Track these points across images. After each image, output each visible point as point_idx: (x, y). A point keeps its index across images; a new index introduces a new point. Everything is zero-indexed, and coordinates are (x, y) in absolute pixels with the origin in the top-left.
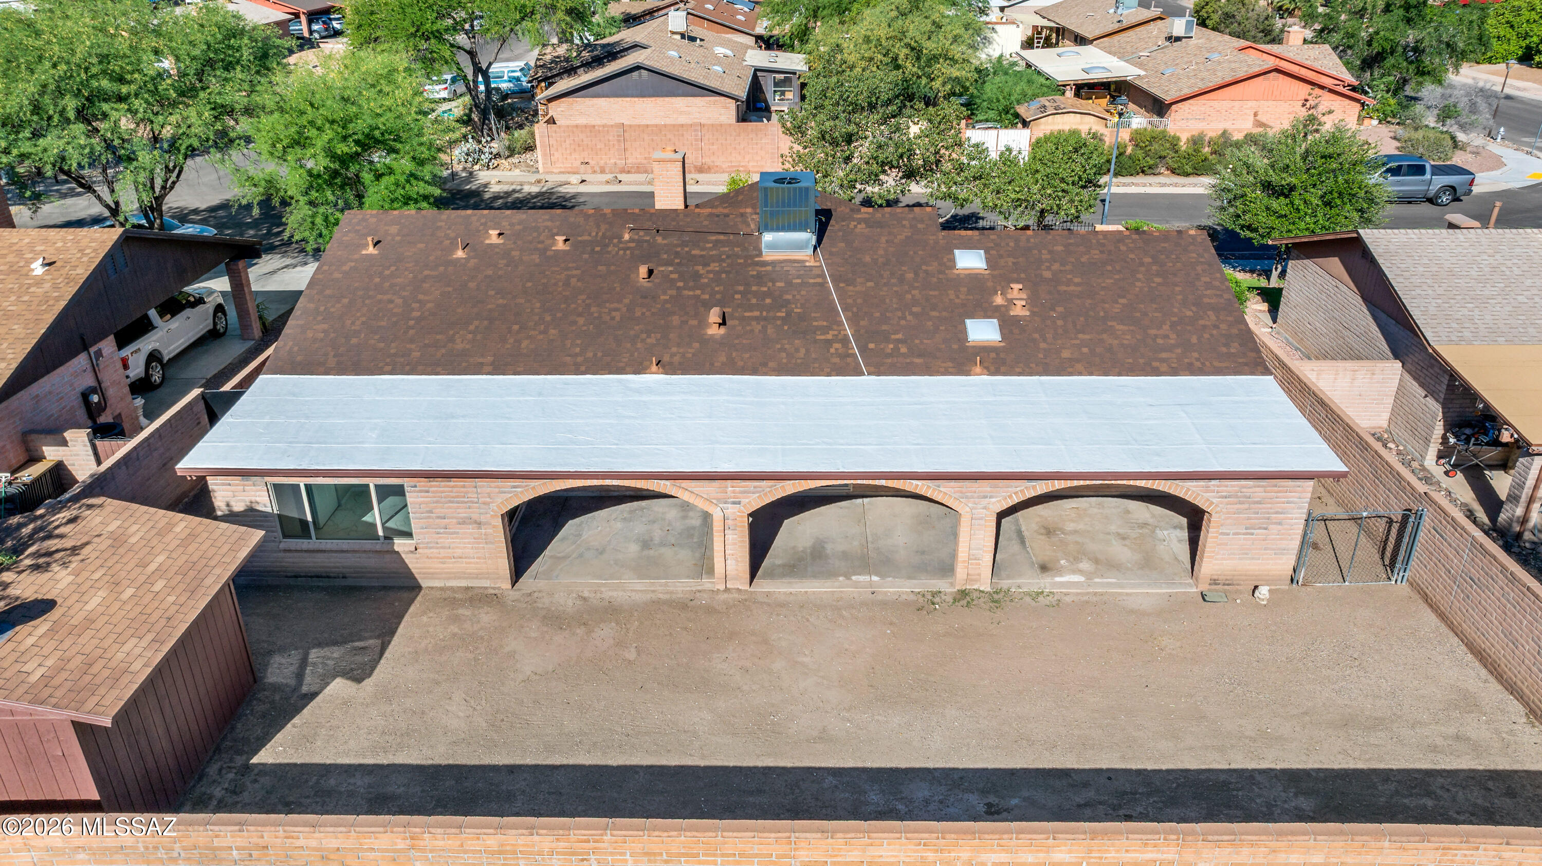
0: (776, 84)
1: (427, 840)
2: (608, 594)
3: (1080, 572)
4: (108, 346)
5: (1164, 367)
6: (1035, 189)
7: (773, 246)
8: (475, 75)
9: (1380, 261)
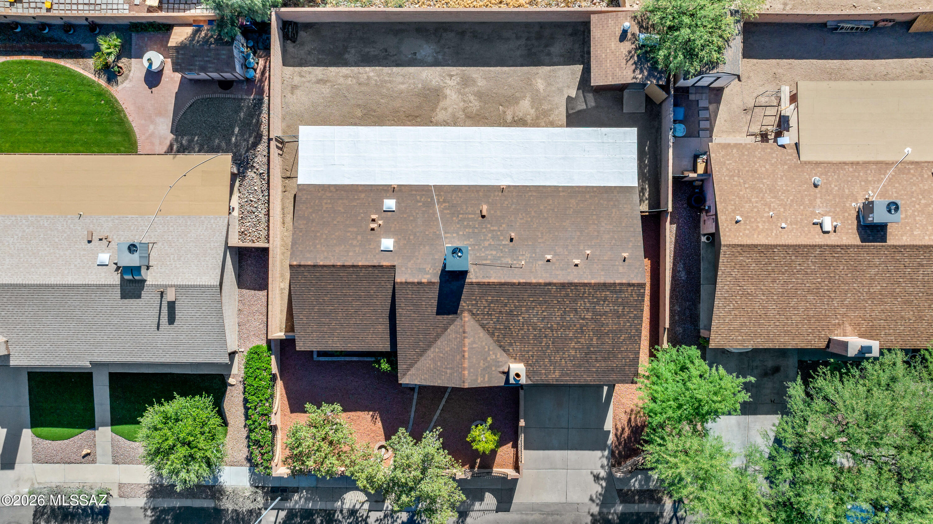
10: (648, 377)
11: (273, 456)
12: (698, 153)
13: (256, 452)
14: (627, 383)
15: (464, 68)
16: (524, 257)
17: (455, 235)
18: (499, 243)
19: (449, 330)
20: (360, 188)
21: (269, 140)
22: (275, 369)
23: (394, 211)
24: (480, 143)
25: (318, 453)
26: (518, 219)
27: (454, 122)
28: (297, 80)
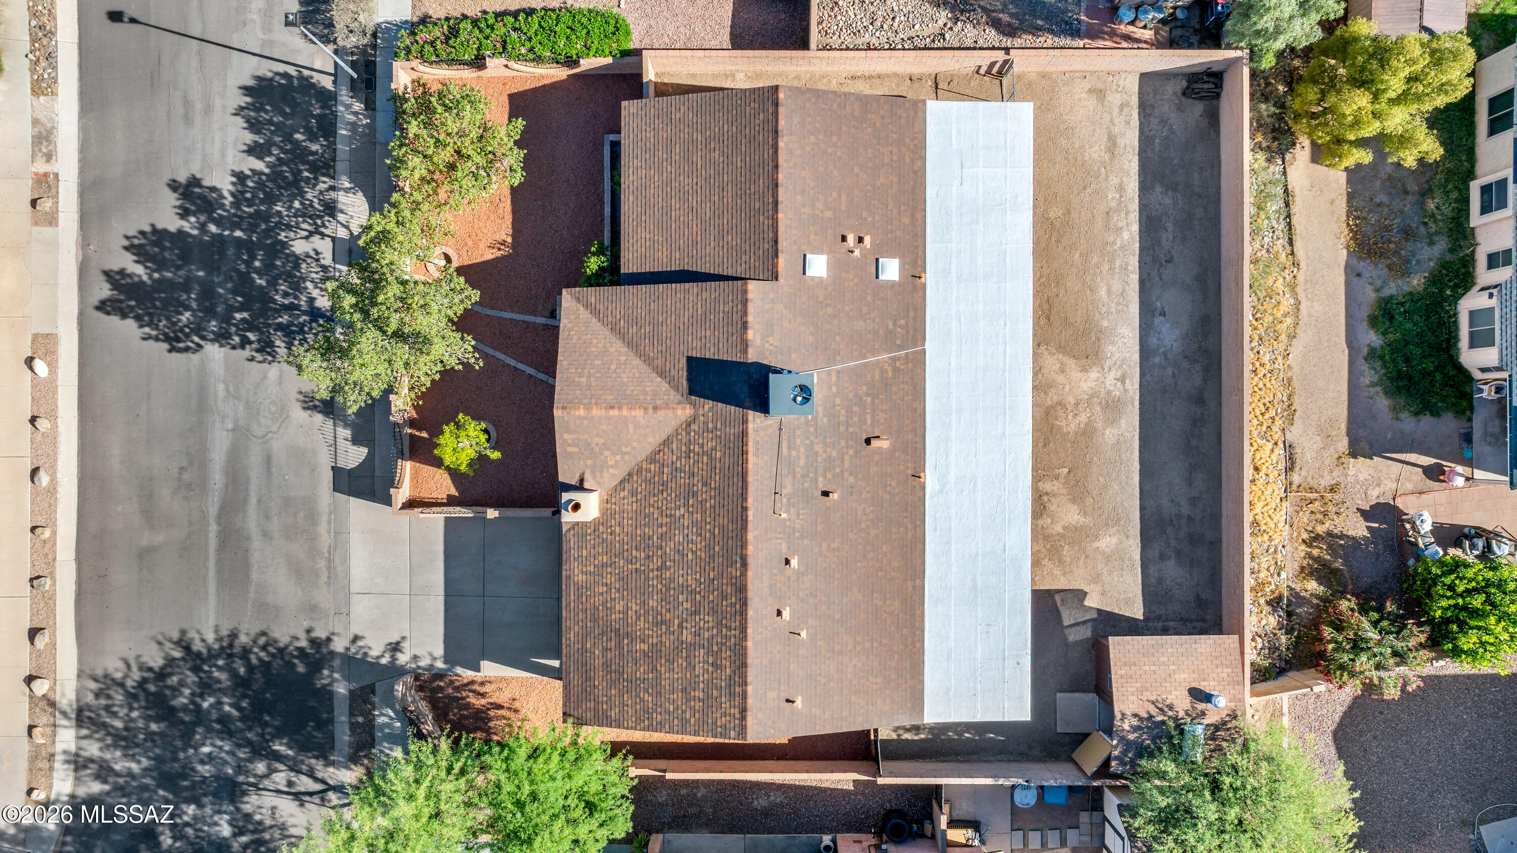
10: (575, 743)
11: (431, 63)
12: (983, 829)
13: (437, 33)
14: (565, 705)
15: (1137, 403)
16: (794, 518)
17: (834, 389)
18: (821, 470)
19: (659, 379)
20: (919, 215)
21: (1007, 50)
22: (587, 64)
23: (877, 277)
24: (1003, 434)
25: (432, 141)
26: (863, 505)
27: (1040, 387)
28: (1115, 99)
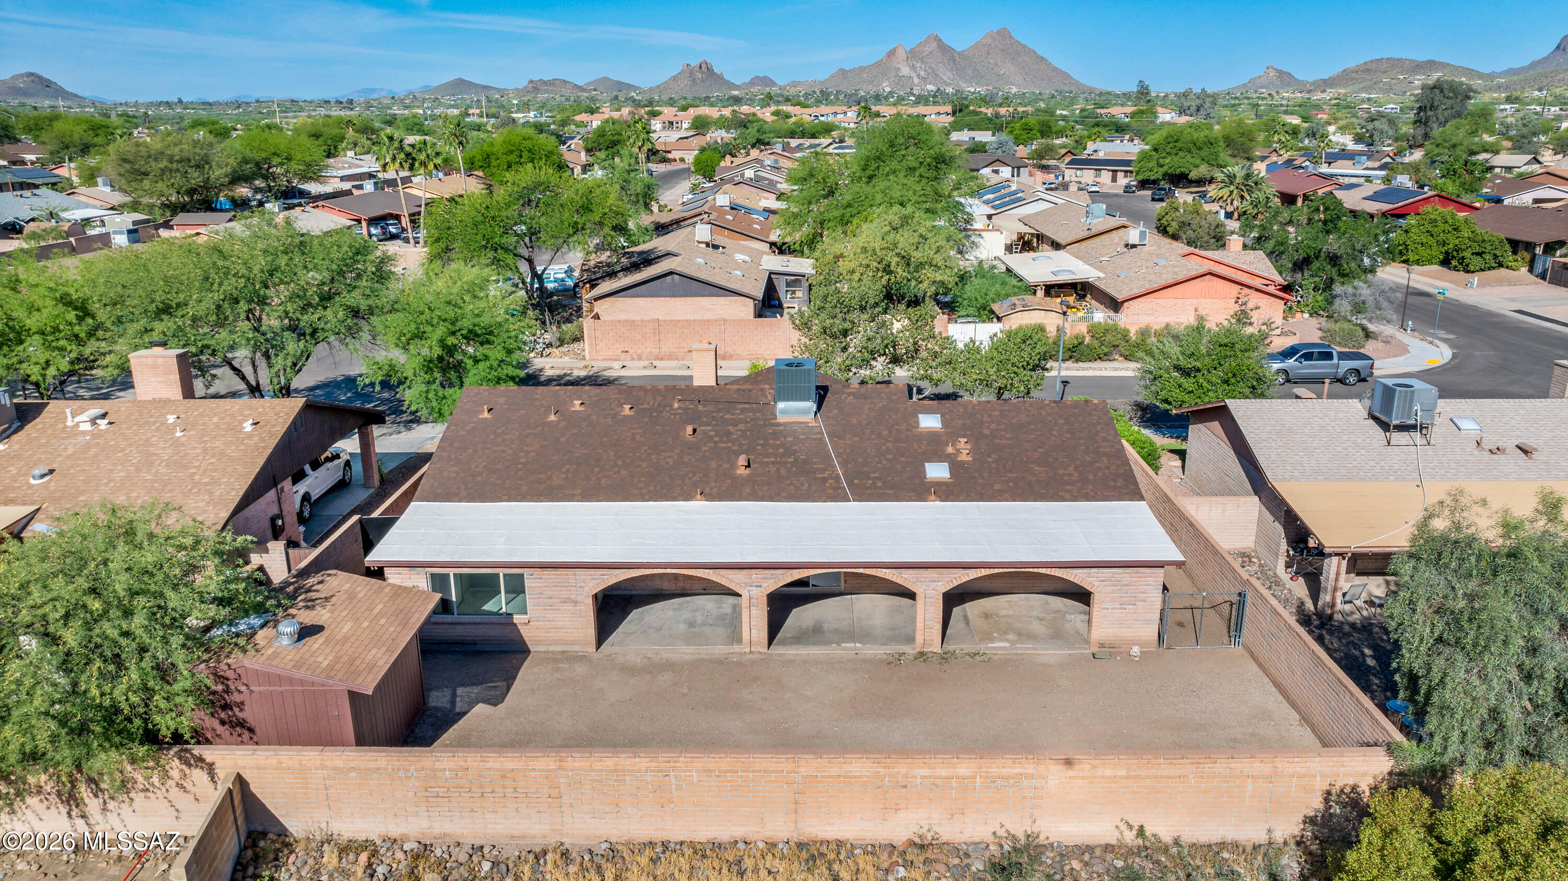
0: (788, 284)
1: (570, 763)
2: (665, 656)
3: (1007, 641)
4: (287, 484)
5: (1068, 495)
6: (992, 371)
7: (784, 412)
8: (532, 279)
9: (1239, 422)
18: (719, 429)
23: (929, 461)
26: (677, 457)
